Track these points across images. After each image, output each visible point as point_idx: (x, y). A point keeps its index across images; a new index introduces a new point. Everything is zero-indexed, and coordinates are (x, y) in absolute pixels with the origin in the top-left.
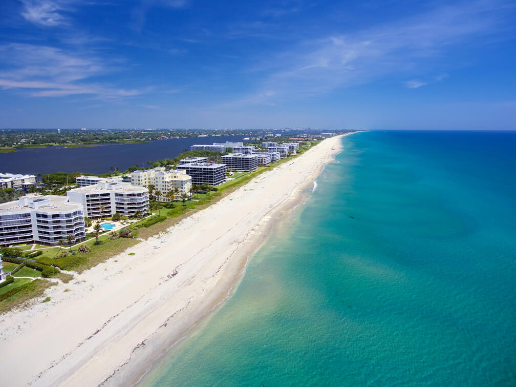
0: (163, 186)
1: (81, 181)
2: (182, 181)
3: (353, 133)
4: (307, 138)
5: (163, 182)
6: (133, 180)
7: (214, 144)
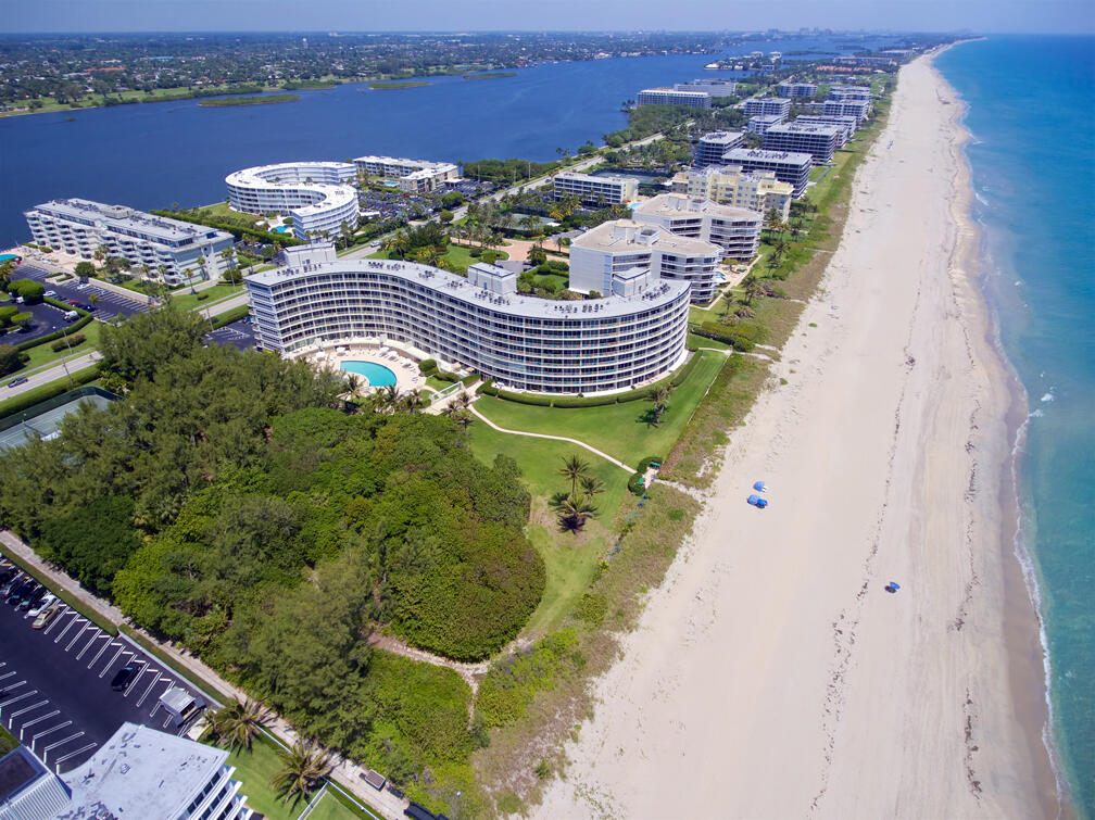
0: (752, 203)
1: (611, 189)
2: (783, 196)
3: (950, 46)
4: (857, 65)
5: (753, 196)
6: (690, 189)
7: (676, 86)
